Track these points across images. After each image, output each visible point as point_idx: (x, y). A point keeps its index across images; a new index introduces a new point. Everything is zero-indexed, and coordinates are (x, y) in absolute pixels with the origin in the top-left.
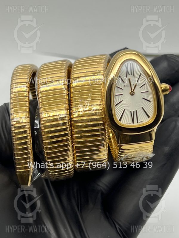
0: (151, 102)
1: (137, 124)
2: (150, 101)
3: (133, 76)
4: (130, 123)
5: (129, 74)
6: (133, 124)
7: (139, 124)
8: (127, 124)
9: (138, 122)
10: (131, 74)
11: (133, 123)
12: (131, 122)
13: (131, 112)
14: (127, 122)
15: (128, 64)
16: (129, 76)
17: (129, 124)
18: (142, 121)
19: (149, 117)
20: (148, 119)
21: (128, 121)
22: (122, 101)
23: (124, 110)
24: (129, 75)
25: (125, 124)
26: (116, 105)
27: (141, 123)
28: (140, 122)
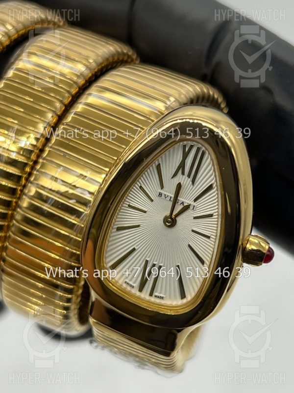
0: (205, 265)
1: (147, 297)
2: (203, 262)
3: (191, 183)
4: (133, 287)
5: (183, 173)
6: (138, 293)
7: (153, 299)
8: (124, 285)
9: (151, 294)
10: (189, 176)
11: (141, 290)
12: (137, 285)
13: (147, 262)
14: (127, 281)
15: (192, 147)
16: (180, 178)
17: (129, 288)
18: (162, 298)
19: (183, 296)
20: (180, 302)
21: (130, 280)
22: (138, 226)
23: (134, 250)
24: (181, 176)
25: (120, 282)
26: (119, 229)
27: (158, 301)
28: (156, 296)
